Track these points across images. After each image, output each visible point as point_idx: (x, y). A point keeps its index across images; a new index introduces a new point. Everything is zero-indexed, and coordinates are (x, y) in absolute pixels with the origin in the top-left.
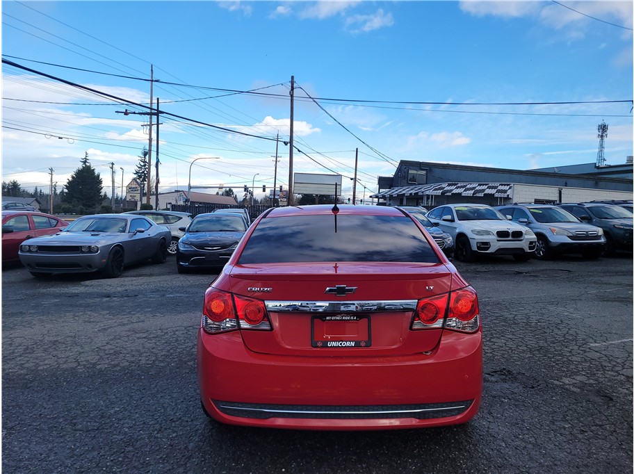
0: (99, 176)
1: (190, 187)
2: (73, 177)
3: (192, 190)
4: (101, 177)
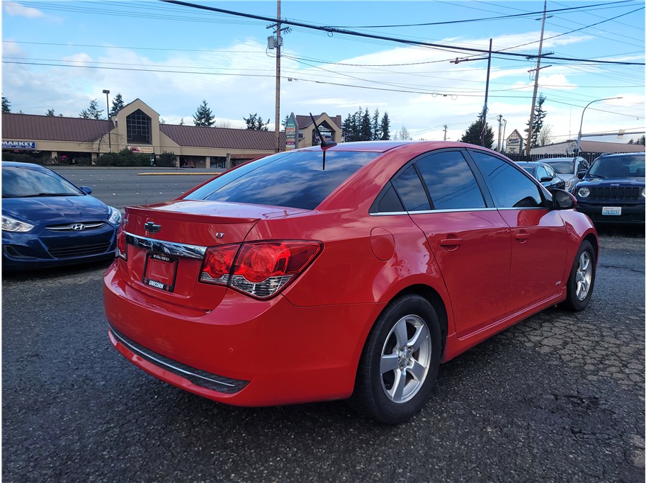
0: (490, 130)
1: (580, 135)
2: (467, 133)
3: (582, 139)
4: (492, 131)
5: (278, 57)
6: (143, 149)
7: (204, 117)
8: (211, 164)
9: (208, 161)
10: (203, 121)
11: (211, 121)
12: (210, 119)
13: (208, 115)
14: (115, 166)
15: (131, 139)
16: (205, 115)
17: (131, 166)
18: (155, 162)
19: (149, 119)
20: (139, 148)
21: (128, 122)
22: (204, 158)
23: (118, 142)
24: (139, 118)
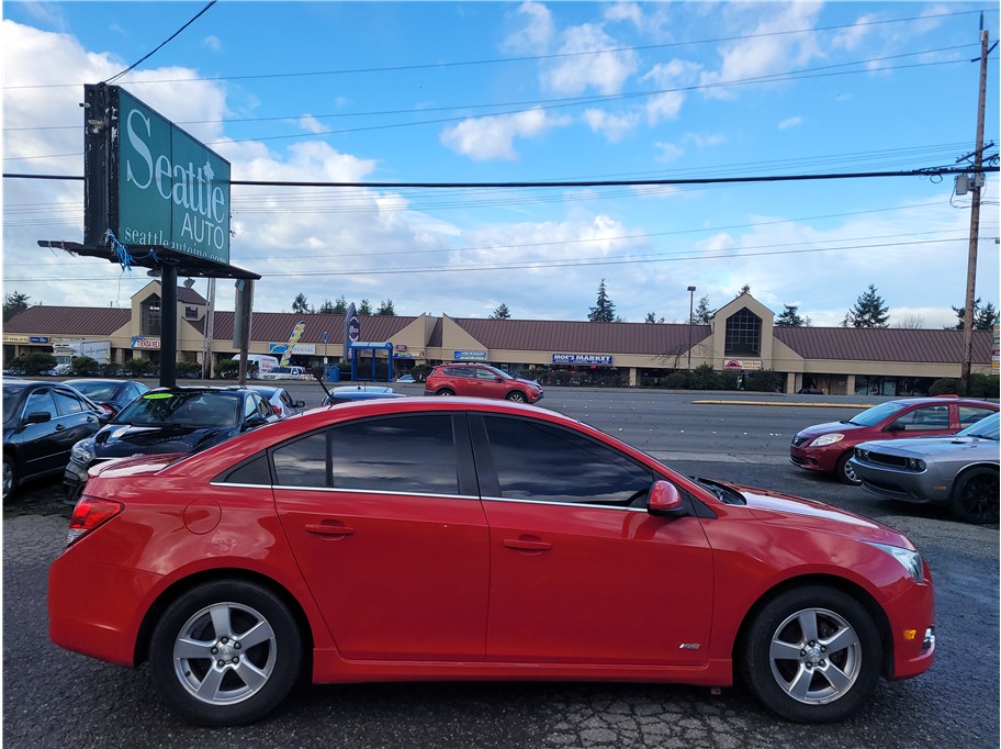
5: (976, 205)
6: (747, 364)
7: (869, 311)
8: (858, 387)
9: (851, 382)
10: (867, 317)
11: (881, 317)
12: (880, 313)
13: (876, 307)
14: (687, 388)
15: (730, 349)
16: (871, 307)
17: (726, 389)
18: (743, 384)
19: (759, 321)
20: (740, 363)
21: (728, 326)
22: (844, 377)
23: (713, 354)
24: (744, 320)
